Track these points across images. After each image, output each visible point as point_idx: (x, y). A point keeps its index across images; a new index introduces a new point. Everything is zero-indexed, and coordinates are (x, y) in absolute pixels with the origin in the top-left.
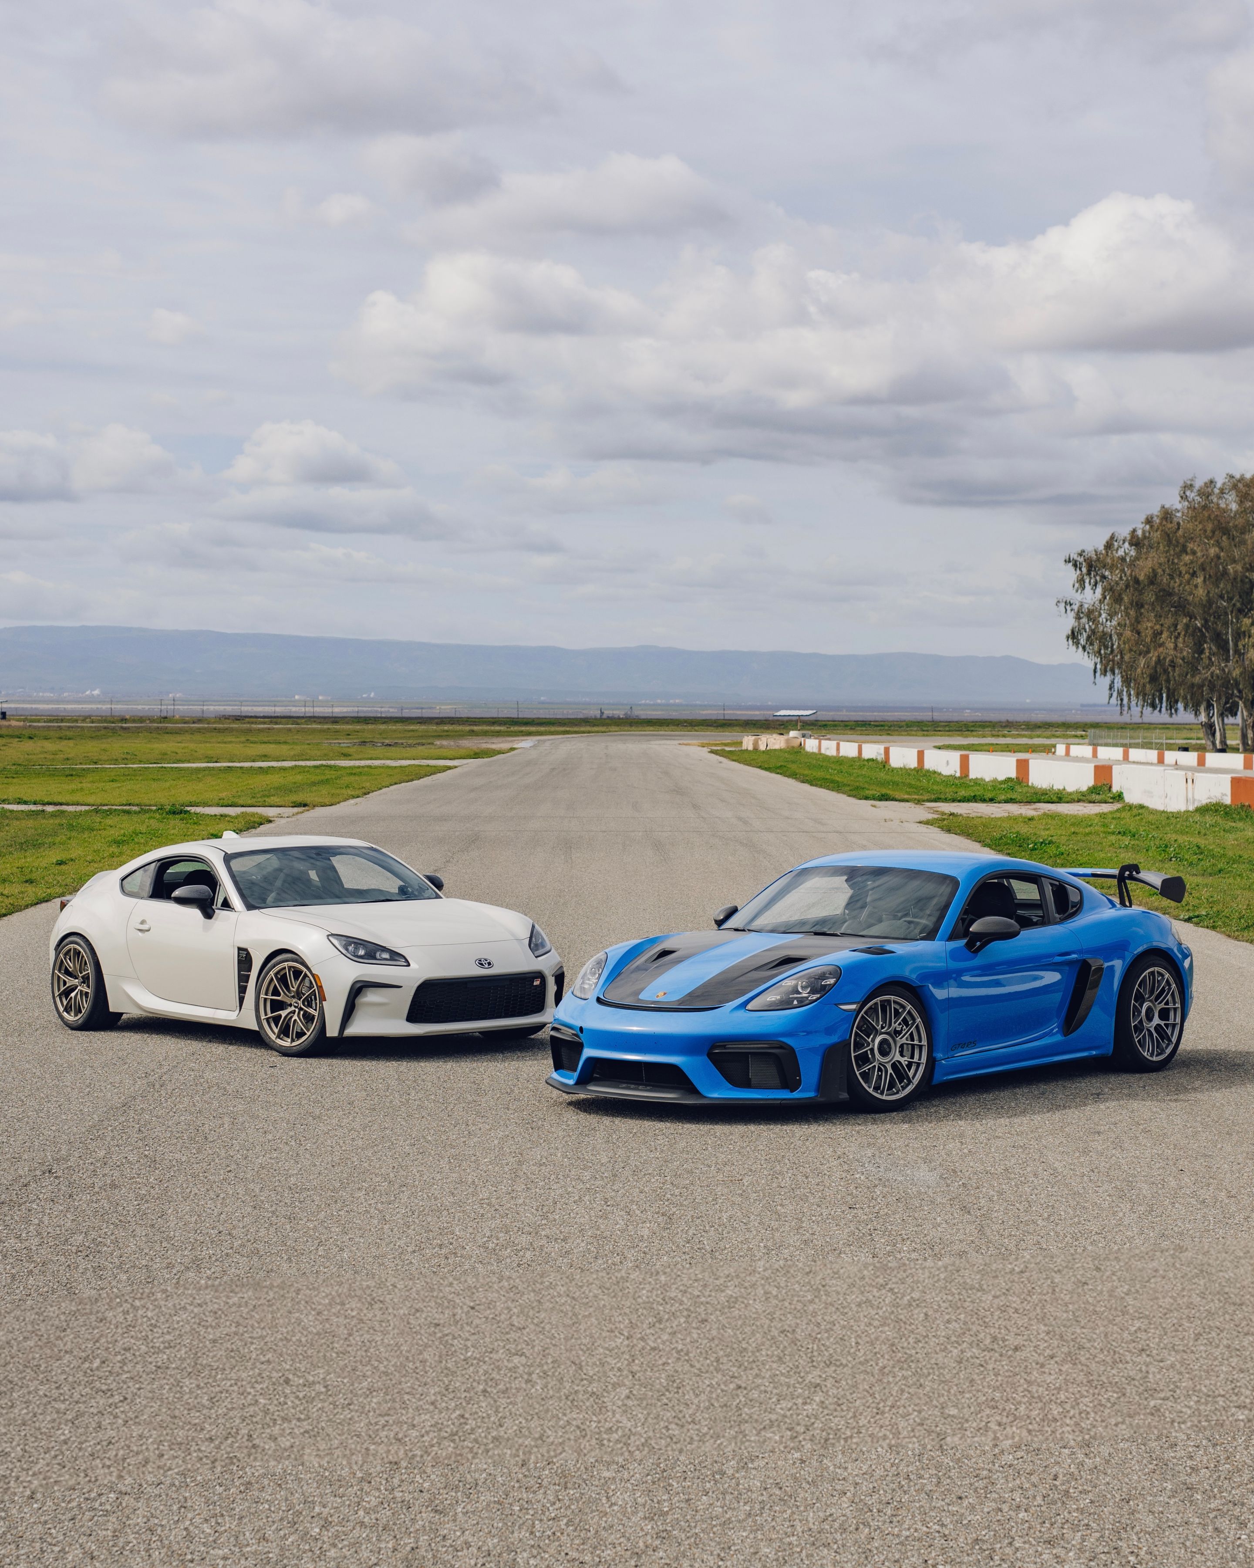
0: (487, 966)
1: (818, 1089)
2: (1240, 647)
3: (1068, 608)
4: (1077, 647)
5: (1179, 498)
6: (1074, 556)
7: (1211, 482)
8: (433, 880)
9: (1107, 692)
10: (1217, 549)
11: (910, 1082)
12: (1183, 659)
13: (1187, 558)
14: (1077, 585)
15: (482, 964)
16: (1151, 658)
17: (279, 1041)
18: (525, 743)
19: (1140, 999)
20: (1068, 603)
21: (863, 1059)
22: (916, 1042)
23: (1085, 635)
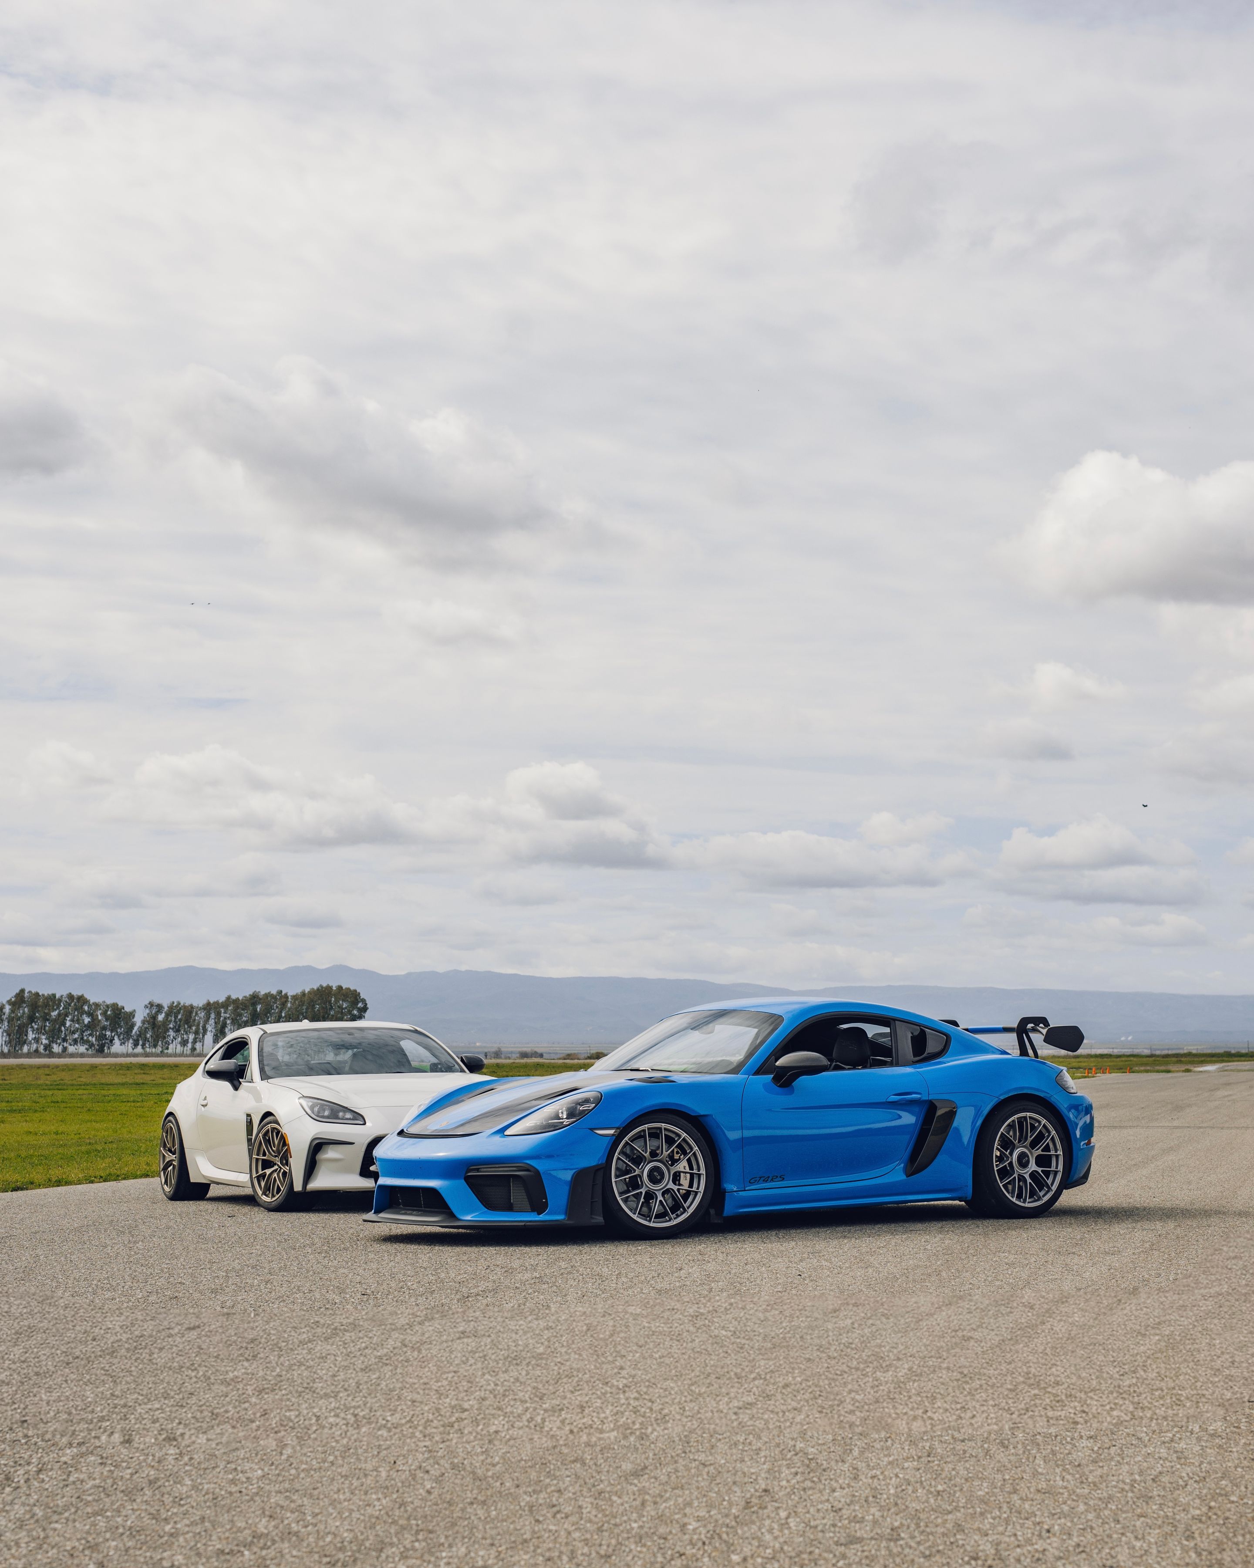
1: (568, 1212)
11: (684, 1211)
17: (264, 1198)
19: (1007, 1144)
21: (628, 1185)
22: (695, 1171)
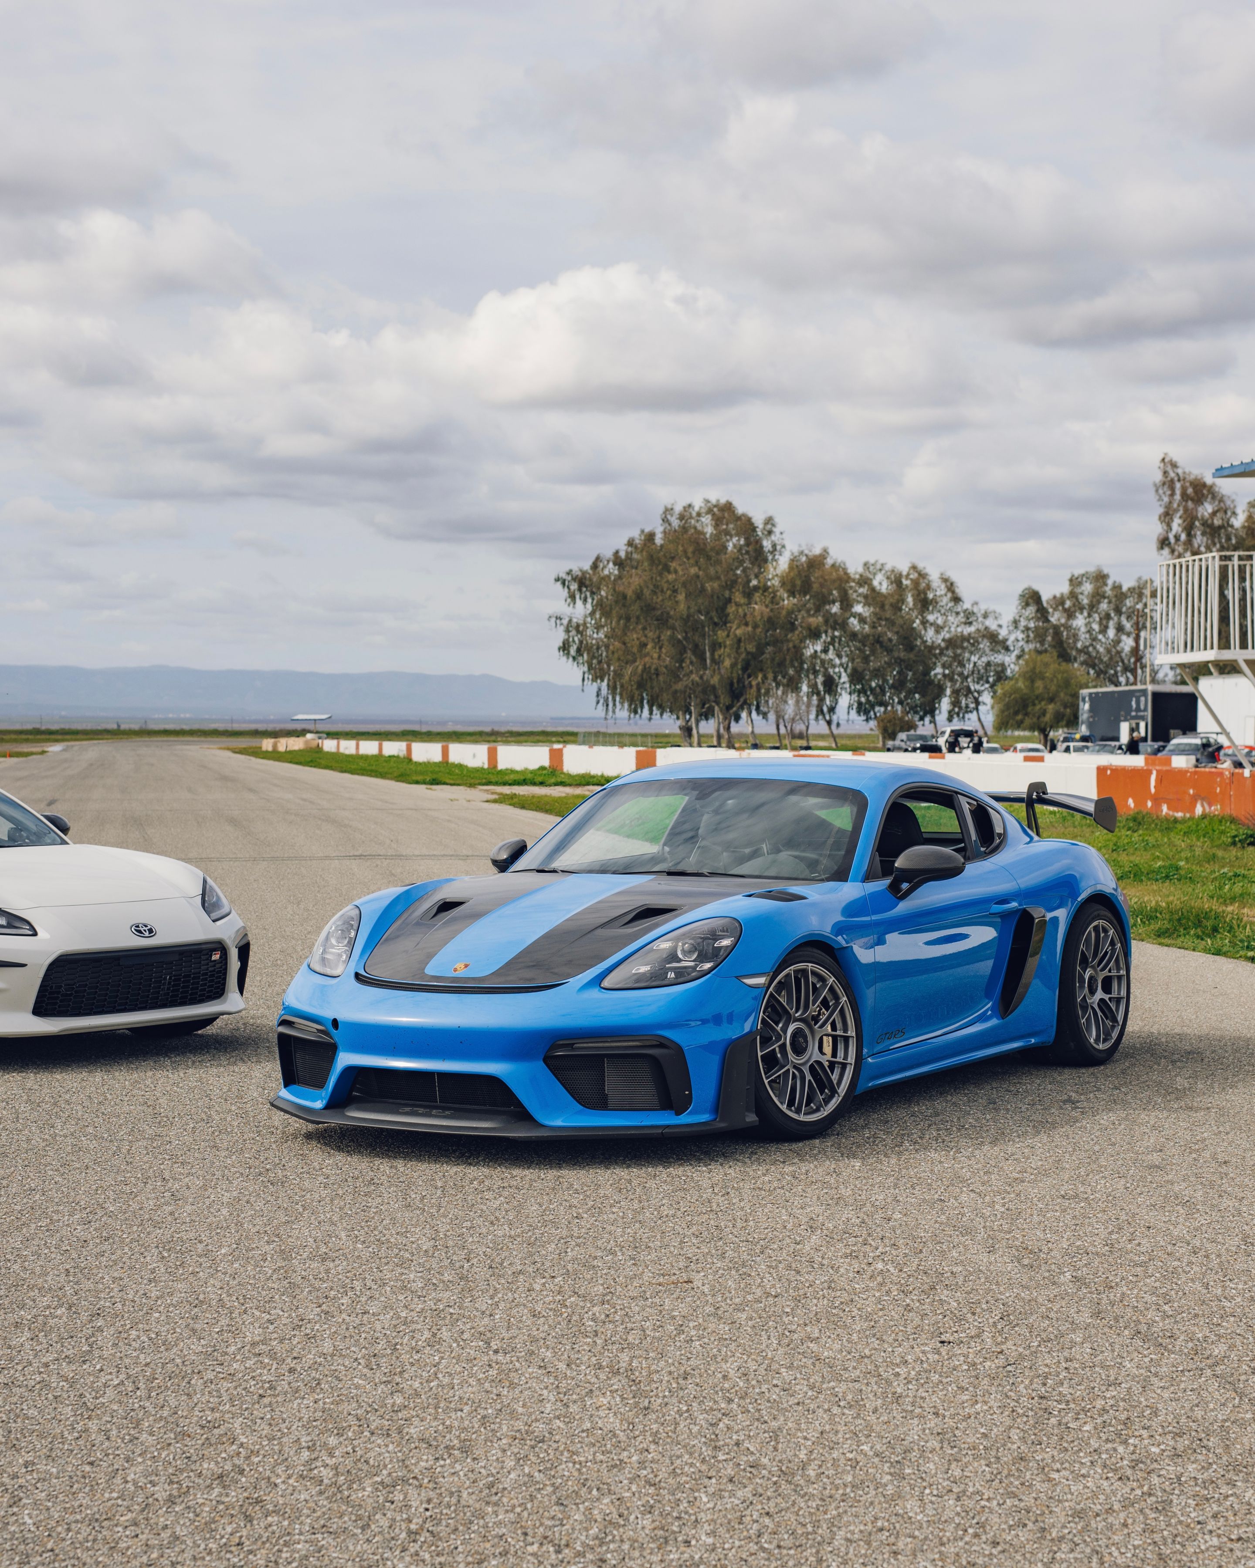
0: (147, 934)
1: (717, 1108)
2: (717, 657)
3: (558, 621)
4: (568, 658)
5: (661, 522)
6: (563, 575)
7: (690, 506)
8: (54, 820)
9: (595, 699)
10: (696, 569)
11: (834, 1092)
12: (666, 667)
13: (671, 577)
14: (569, 600)
15: (140, 932)
16: (637, 667)
18: (55, 748)
19: (1085, 963)
20: (559, 618)
21: (771, 1061)
22: (839, 1033)
23: (575, 647)
